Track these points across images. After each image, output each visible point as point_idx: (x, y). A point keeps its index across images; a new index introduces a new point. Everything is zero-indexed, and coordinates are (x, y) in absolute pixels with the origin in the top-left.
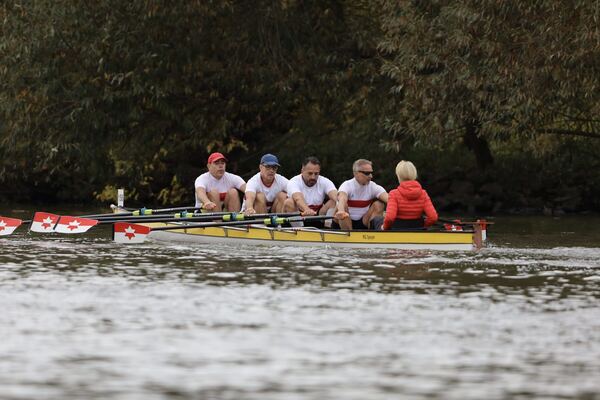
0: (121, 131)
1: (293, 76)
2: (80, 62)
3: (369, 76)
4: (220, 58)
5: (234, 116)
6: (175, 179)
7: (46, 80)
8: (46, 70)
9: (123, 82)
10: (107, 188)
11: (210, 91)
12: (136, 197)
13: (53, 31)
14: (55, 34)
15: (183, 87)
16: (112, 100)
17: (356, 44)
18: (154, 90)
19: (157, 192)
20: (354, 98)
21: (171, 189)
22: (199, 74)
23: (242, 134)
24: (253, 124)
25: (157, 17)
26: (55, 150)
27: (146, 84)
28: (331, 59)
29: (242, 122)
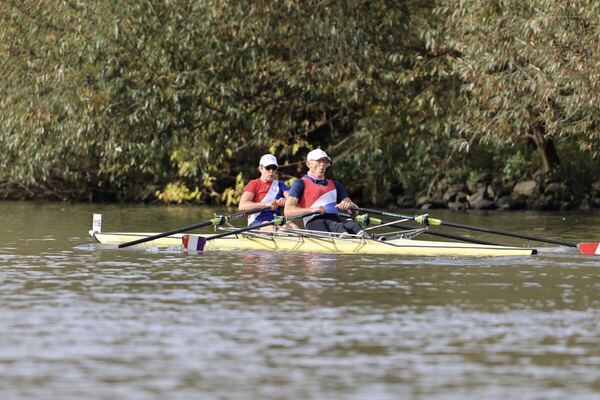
0: (185, 130)
1: (360, 76)
2: (145, 60)
3: (436, 74)
4: (286, 58)
5: (298, 115)
6: (239, 177)
7: (109, 79)
8: (110, 69)
9: (187, 81)
10: (169, 186)
11: (275, 91)
12: (198, 196)
13: (116, 30)
14: (120, 32)
15: (248, 86)
16: (176, 99)
17: (424, 43)
18: (219, 90)
19: (221, 192)
20: (420, 98)
21: (234, 188)
22: (265, 73)
23: (306, 134)
24: (319, 124)
25: (222, 17)
26: (119, 149)
27: (211, 83)
28: (398, 58)
29: (307, 123)
